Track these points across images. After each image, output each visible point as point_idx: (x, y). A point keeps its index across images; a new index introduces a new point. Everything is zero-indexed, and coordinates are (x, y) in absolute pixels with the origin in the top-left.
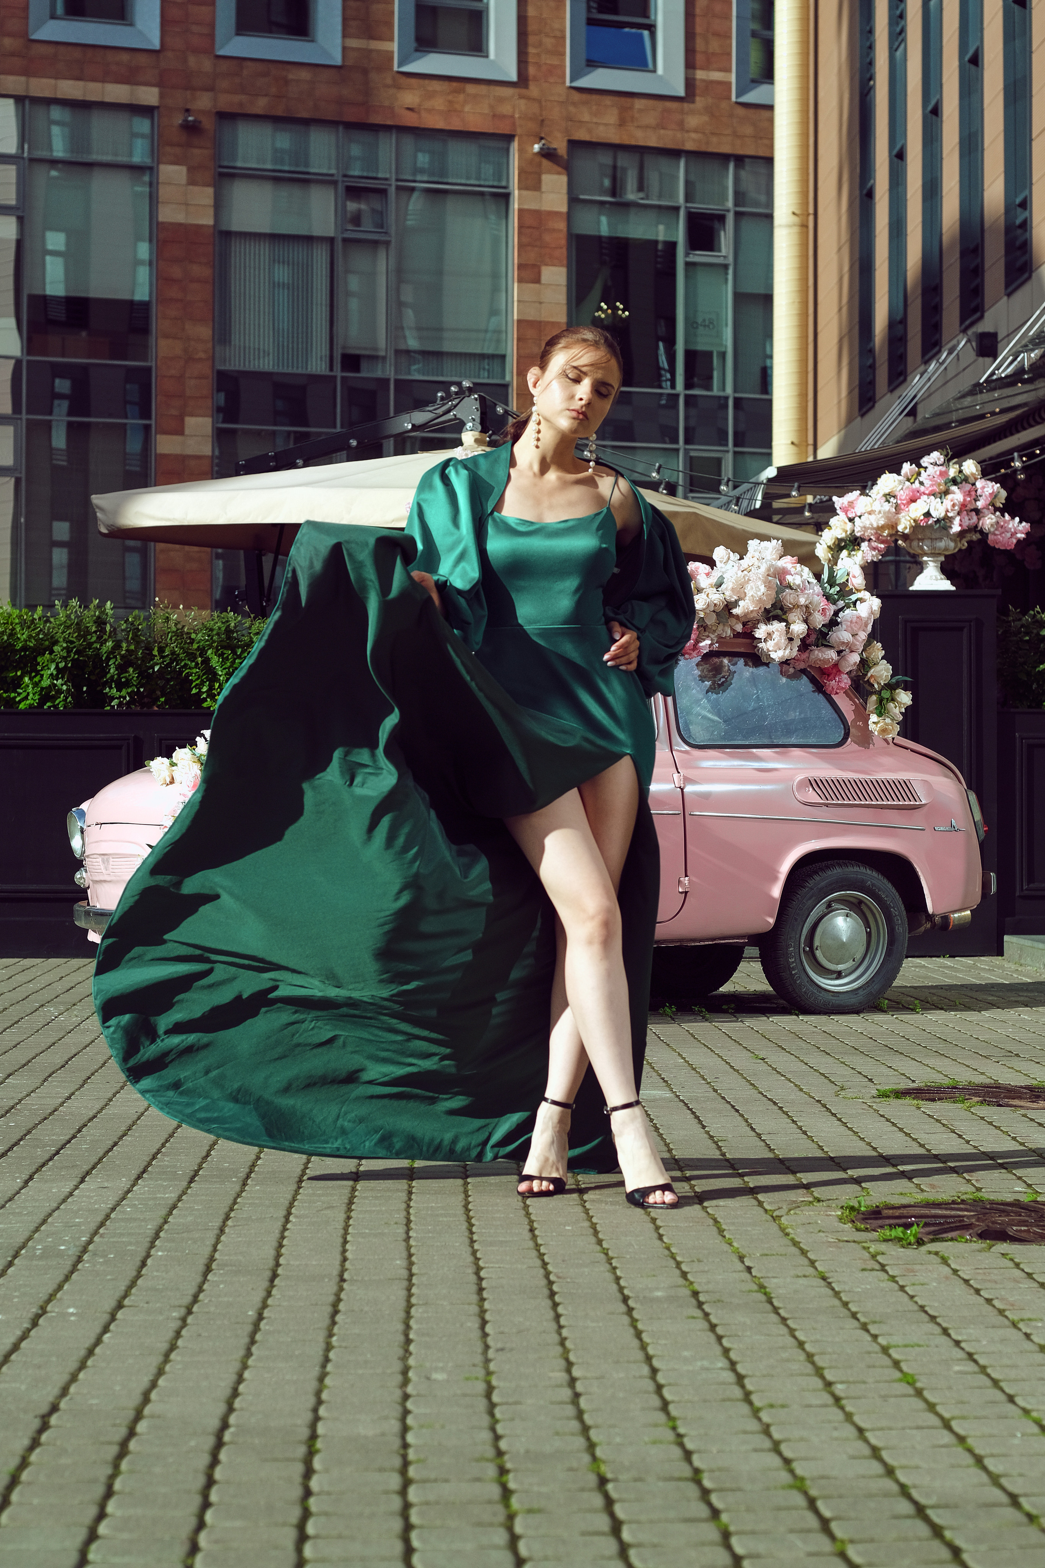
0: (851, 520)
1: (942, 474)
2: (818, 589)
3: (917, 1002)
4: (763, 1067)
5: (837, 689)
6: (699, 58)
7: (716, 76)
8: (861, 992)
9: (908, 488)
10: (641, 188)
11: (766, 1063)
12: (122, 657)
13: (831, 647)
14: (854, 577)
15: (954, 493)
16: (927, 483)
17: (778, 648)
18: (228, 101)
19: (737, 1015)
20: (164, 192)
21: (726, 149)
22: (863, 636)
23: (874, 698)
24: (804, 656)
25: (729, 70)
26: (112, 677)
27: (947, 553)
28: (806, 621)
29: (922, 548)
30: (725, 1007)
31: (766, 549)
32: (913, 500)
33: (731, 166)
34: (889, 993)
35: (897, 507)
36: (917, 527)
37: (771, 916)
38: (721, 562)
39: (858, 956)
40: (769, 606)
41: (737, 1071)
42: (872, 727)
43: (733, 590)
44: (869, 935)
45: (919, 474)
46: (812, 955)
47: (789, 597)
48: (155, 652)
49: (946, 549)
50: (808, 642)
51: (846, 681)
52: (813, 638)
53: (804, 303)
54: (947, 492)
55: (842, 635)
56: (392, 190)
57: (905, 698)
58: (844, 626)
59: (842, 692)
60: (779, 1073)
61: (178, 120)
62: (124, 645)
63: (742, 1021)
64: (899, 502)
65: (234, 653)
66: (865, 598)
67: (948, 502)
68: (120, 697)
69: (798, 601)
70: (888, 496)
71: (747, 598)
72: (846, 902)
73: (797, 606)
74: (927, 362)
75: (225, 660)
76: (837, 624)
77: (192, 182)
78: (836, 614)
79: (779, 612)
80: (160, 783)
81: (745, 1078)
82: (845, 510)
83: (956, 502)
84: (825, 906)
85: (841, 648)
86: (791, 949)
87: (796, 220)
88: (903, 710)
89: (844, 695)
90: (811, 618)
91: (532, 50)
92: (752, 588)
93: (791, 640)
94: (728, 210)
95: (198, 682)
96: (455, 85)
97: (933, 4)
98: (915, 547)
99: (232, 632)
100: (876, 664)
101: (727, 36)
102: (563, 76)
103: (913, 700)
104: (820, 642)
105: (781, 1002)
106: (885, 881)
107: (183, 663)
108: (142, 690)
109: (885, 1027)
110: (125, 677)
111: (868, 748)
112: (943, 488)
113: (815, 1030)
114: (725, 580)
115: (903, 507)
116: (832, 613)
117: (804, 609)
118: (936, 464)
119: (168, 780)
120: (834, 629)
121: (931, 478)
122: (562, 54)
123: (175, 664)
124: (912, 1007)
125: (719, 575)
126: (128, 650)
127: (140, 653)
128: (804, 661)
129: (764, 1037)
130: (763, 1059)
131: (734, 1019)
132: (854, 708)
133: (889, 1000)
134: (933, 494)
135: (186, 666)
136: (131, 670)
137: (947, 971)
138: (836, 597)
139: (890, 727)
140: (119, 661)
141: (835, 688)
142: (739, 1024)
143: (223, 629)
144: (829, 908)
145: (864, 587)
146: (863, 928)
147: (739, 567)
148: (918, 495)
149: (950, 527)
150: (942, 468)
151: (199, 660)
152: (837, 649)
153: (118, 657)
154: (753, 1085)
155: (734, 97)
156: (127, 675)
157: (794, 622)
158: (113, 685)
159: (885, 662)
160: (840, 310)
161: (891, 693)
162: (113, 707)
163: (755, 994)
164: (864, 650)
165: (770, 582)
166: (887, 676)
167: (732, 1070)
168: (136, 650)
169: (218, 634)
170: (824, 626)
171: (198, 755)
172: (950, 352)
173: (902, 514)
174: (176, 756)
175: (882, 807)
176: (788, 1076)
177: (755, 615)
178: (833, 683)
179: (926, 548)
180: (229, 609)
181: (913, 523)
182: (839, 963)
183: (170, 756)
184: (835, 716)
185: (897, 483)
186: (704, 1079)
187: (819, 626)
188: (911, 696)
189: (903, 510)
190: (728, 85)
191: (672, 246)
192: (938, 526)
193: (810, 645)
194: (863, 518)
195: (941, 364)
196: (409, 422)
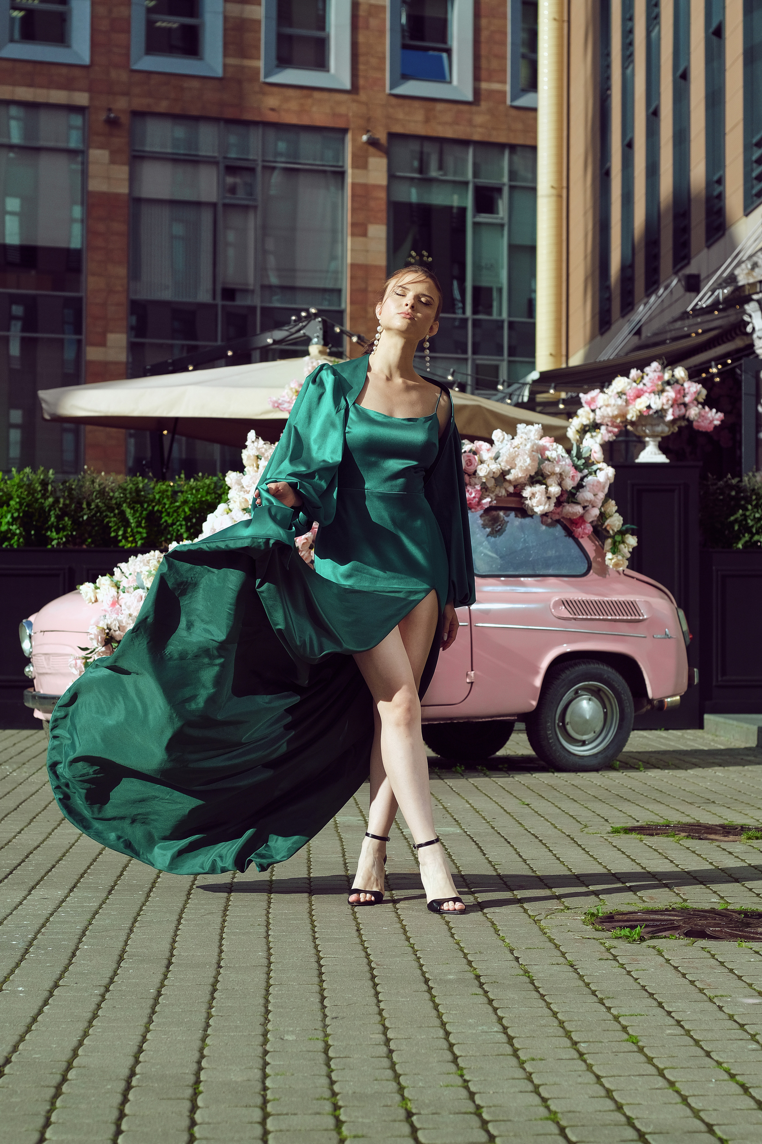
0: (593, 411)
1: (660, 378)
2: (569, 461)
3: (640, 763)
4: (528, 810)
5: (583, 534)
6: (484, 74)
7: (496, 86)
8: (600, 756)
9: (634, 387)
10: (441, 167)
11: (530, 807)
12: (60, 509)
13: (578, 503)
14: (595, 452)
15: (668, 391)
16: (649, 385)
17: (539, 504)
18: (139, 103)
19: (510, 772)
20: (92, 169)
21: (503, 140)
22: (602, 495)
23: (609, 541)
24: (559, 510)
25: (504, 82)
26: (53, 523)
27: (663, 435)
28: (560, 484)
29: (644, 431)
30: (500, 766)
31: (531, 431)
32: (638, 396)
33: (507, 152)
34: (620, 757)
35: (627, 401)
36: (641, 416)
37: (534, 700)
38: (498, 441)
39: (598, 729)
40: (533, 474)
41: (509, 813)
42: (607, 562)
43: (507, 462)
44: (605, 714)
45: (642, 378)
46: (564, 728)
47: (547, 467)
48: (84, 506)
49: (662, 432)
50: (562, 499)
51: (589, 529)
52: (565, 497)
53: (559, 253)
54: (663, 391)
55: (586, 495)
56: (259, 169)
57: (632, 541)
58: (588, 489)
59: (586, 536)
60: (539, 815)
61: (103, 116)
62: (62, 500)
63: (513, 777)
64: (628, 398)
65: (142, 506)
66: (603, 467)
67: (664, 398)
68: (59, 538)
69: (554, 470)
70: (621, 394)
71: (517, 467)
72: (588, 690)
73: (553, 474)
74: (649, 296)
75: (135, 511)
76: (583, 487)
77: (112, 162)
78: (582, 479)
79: (540, 478)
80: (87, 602)
81: (515, 819)
82: (589, 404)
83: (670, 398)
84: (573, 693)
85: (586, 504)
86: (549, 724)
87: (554, 192)
88: (631, 550)
89: (588, 539)
90: (564, 482)
91: (361, 67)
92: (520, 460)
93: (549, 498)
94: (504, 184)
95: (115, 527)
96: (305, 92)
97: (654, 34)
98: (639, 431)
99: (141, 491)
100: (611, 516)
101: (504, 58)
102: (384, 86)
103: (638, 542)
104: (570, 500)
105: (542, 763)
106: (618, 675)
107: (104, 514)
108: (74, 533)
109: (617, 781)
110: (62, 524)
111: (605, 577)
112: (660, 388)
113: (566, 783)
114: (501, 455)
115: (631, 401)
116: (579, 478)
117: (559, 476)
118: (655, 371)
119: (93, 600)
120: (580, 490)
121: (652, 381)
122: (384, 70)
123: (98, 514)
124: (636, 766)
125: (497, 451)
126: (64, 504)
127: (73, 506)
128: (558, 514)
129: (529, 788)
130: (528, 805)
131: (507, 775)
132: (594, 548)
133: (620, 761)
134: (653, 392)
135: (107, 516)
136: (66, 519)
137: (662, 740)
138: (582, 467)
139: (621, 562)
140: (58, 512)
141: (581, 533)
142: (511, 779)
143: (134, 489)
144: (577, 694)
145: (602, 460)
146: (602, 709)
147: (511, 445)
148: (642, 392)
149: (665, 416)
150: (660, 374)
151: (116, 511)
152: (582, 505)
153: (57, 509)
154: (520, 823)
155: (508, 102)
156: (63, 522)
157: (551, 485)
158: (53, 530)
159: (617, 514)
160: (586, 257)
161: (622, 537)
162: (53, 546)
163: (522, 757)
164: (602, 506)
165: (534, 456)
166: (619, 525)
167: (505, 813)
168: (71, 504)
169: (130, 493)
170: (573, 488)
171: (115, 581)
172: (666, 288)
173: (630, 407)
174: (99, 582)
175: (615, 621)
176: (546, 817)
177: (523, 480)
178: (580, 530)
179: (647, 431)
180: (138, 474)
181: (639, 414)
182: (583, 734)
183: (94, 582)
184: (581, 554)
185: (626, 384)
186: (485, 820)
187: (569, 488)
188: (636, 540)
189: (631, 403)
190: (504, 93)
191: (463, 210)
192: (656, 415)
193: (563, 502)
194: (602, 409)
195: (659, 297)
196: (271, 338)
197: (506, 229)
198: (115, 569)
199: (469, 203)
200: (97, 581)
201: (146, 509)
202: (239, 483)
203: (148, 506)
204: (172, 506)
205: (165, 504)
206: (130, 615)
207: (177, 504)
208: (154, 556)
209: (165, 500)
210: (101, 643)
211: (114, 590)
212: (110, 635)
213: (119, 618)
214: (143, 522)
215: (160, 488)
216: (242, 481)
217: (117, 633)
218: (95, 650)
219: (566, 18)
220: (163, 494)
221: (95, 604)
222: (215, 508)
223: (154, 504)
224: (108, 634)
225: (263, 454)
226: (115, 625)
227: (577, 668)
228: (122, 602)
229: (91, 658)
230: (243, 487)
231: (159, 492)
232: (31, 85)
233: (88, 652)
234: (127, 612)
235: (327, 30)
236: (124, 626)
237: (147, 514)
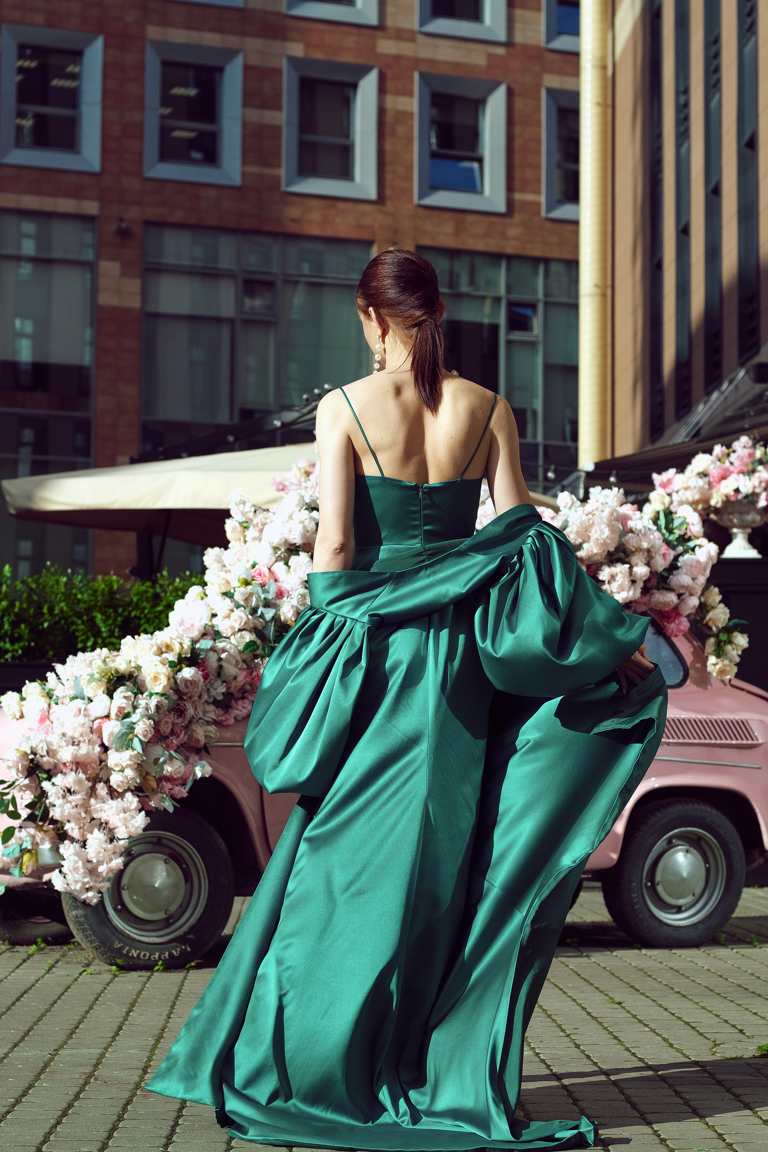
0: (670, 495)
1: (751, 455)
2: (657, 534)
3: (753, 935)
4: (621, 1014)
5: (677, 631)
6: (517, 184)
7: (530, 197)
8: (701, 927)
9: (719, 467)
10: (472, 282)
11: (623, 1008)
12: (16, 614)
13: (671, 590)
14: (693, 524)
15: (760, 471)
16: (737, 463)
17: (621, 589)
18: (152, 213)
19: (582, 949)
20: (103, 282)
21: (537, 252)
22: (702, 580)
23: (712, 641)
24: (646, 599)
25: (538, 192)
26: (6, 632)
27: (754, 525)
28: (648, 564)
29: (731, 521)
30: (569, 941)
31: (607, 496)
32: (724, 477)
33: (541, 269)
34: (726, 928)
35: (710, 484)
36: (727, 502)
37: (615, 852)
38: (565, 507)
39: (698, 891)
40: (612, 549)
41: (595, 1018)
42: (710, 668)
43: (577, 533)
44: (708, 870)
45: (728, 455)
46: (653, 890)
47: (631, 541)
48: (45, 610)
49: (753, 522)
50: (649, 585)
51: (685, 624)
52: (654, 582)
53: (604, 357)
54: (754, 471)
55: (682, 578)
56: (279, 283)
57: (742, 640)
58: (684, 570)
59: (681, 634)
60: (640, 1021)
61: (113, 226)
62: (17, 604)
63: (587, 956)
64: (712, 479)
65: (116, 611)
66: (703, 544)
67: (755, 480)
68: (13, 650)
69: (640, 544)
70: (704, 475)
71: (591, 540)
72: (685, 838)
73: (639, 549)
74: (709, 394)
75: (108, 617)
76: (677, 568)
77: (124, 274)
78: (676, 558)
79: (622, 555)
80: (11, 718)
81: (605, 1029)
82: (664, 485)
83: (763, 479)
84: (665, 842)
85: (681, 591)
86: (634, 884)
87: (597, 291)
88: (740, 653)
89: (683, 638)
90: (653, 561)
91: (388, 176)
92: (596, 531)
93: (633, 582)
94: (538, 300)
95: (84, 637)
96: (328, 202)
97: (713, 104)
98: (724, 522)
99: (115, 593)
100: (713, 608)
101: (538, 167)
102: (411, 196)
103: (749, 643)
104: (661, 585)
105: (621, 934)
106: (724, 818)
107: (70, 620)
108: (33, 644)
109: (730, 962)
110: (18, 633)
111: (706, 689)
112: (750, 467)
113: (661, 966)
114: (570, 524)
115: (714, 484)
116: (672, 557)
117: (646, 554)
118: (745, 447)
119: (18, 715)
120: (674, 572)
121: (740, 459)
122: (411, 179)
123: (63, 622)
124: (748, 940)
125: (564, 518)
126: (21, 608)
127: (32, 611)
128: (645, 604)
129: (613, 974)
130: (619, 1003)
131: (579, 954)
132: (692, 650)
133: (727, 934)
134: (741, 472)
135: (73, 623)
136: (23, 626)
137: (762, 901)
138: (675, 543)
139: (728, 668)
140: (13, 617)
141: (675, 630)
142: (585, 959)
143: (107, 590)
144: (670, 845)
145: (701, 534)
146: (703, 864)
147: (583, 511)
148: (728, 473)
149: (757, 502)
150: (751, 451)
151: (85, 618)
152: (677, 592)
153: (12, 615)
154: (616, 1038)
155: (543, 213)
156: (18, 630)
157: (637, 565)
158: (7, 640)
159: (722, 605)
160: (635, 359)
161: (729, 636)
162: (7, 660)
163: (593, 926)
164: (702, 594)
165: (613, 526)
166: (724, 619)
167: (589, 1017)
168: (29, 608)
169: (103, 595)
170: (665, 570)
171: (47, 691)
172: (730, 382)
173: (714, 491)
174: (25, 691)
175: (721, 746)
176: (653, 1026)
177: (598, 558)
178: (673, 625)
179: (735, 521)
180: (112, 572)
181: (724, 498)
182: (679, 898)
183: (19, 691)
184: (675, 659)
185: (709, 462)
186: (563, 1031)
187: (660, 570)
188: (747, 639)
189: (715, 487)
190: (538, 205)
191: (494, 328)
192: (745, 501)
193: (651, 588)
194: (680, 493)
195: (723, 393)
196: (279, 419)
197: (541, 348)
198: (49, 674)
199: (502, 321)
200: (24, 689)
201: (120, 615)
202: (219, 561)
203: (124, 610)
204: (152, 611)
205: (144, 608)
206: (64, 735)
207: (159, 608)
208: (100, 655)
209: (145, 604)
210: (22, 773)
211: (43, 702)
212: (35, 762)
213: (49, 739)
214: (117, 630)
215: (138, 589)
216: (223, 557)
217: (46, 759)
218: (14, 783)
219: (610, 102)
220: (142, 596)
221: (20, 721)
222: (185, 592)
223: (130, 609)
224: (32, 761)
225: (252, 520)
226: (42, 748)
227: (670, 810)
228: (52, 717)
229: (8, 793)
230: (224, 566)
231: (136, 595)
232: (37, 193)
233: (5, 785)
234: (59, 731)
235: (351, 137)
236: (55, 750)
237: (122, 621)
